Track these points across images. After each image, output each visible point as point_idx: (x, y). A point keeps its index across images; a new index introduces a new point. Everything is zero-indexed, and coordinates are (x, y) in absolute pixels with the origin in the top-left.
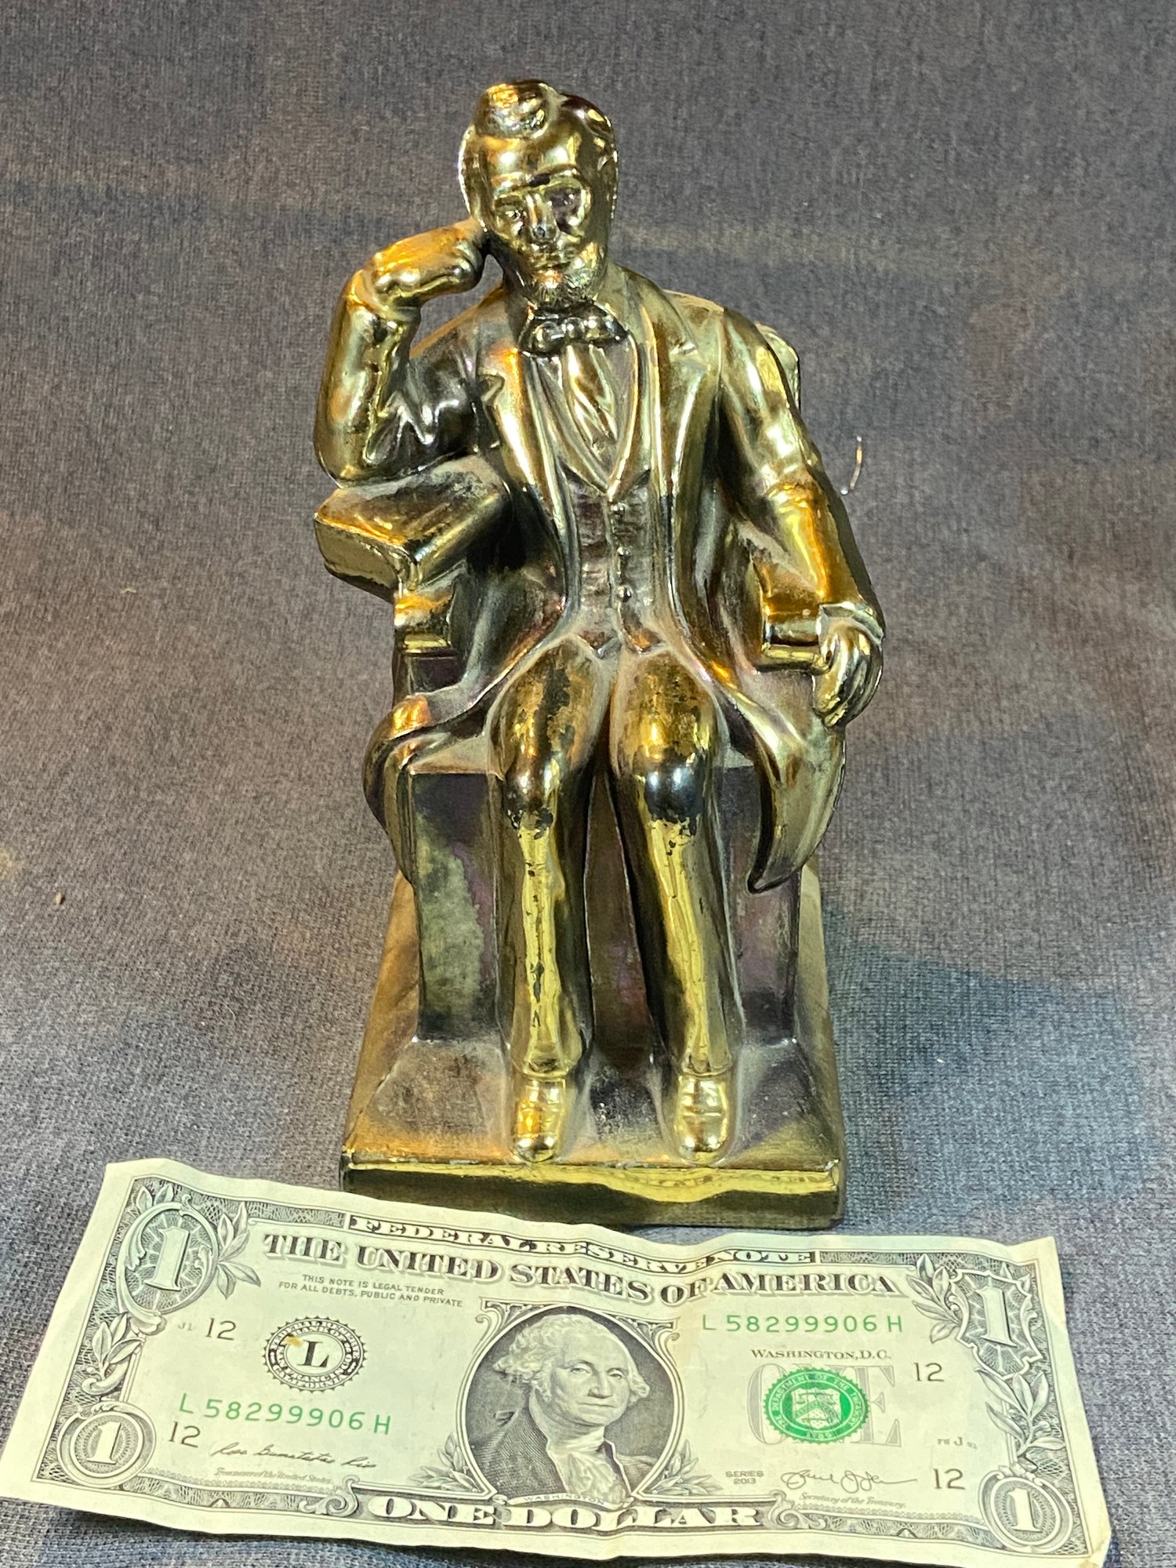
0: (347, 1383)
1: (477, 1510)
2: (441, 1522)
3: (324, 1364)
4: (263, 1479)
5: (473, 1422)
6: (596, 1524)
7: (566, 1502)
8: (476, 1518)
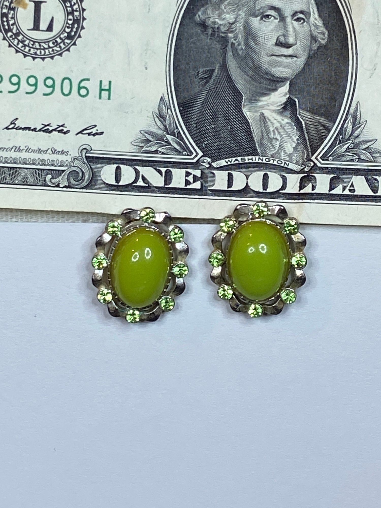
0: (72, 48)
1: (188, 174)
2: (160, 189)
3: (50, 28)
4: (13, 155)
5: (180, 82)
6: (283, 187)
7: (258, 166)
8: (187, 183)
